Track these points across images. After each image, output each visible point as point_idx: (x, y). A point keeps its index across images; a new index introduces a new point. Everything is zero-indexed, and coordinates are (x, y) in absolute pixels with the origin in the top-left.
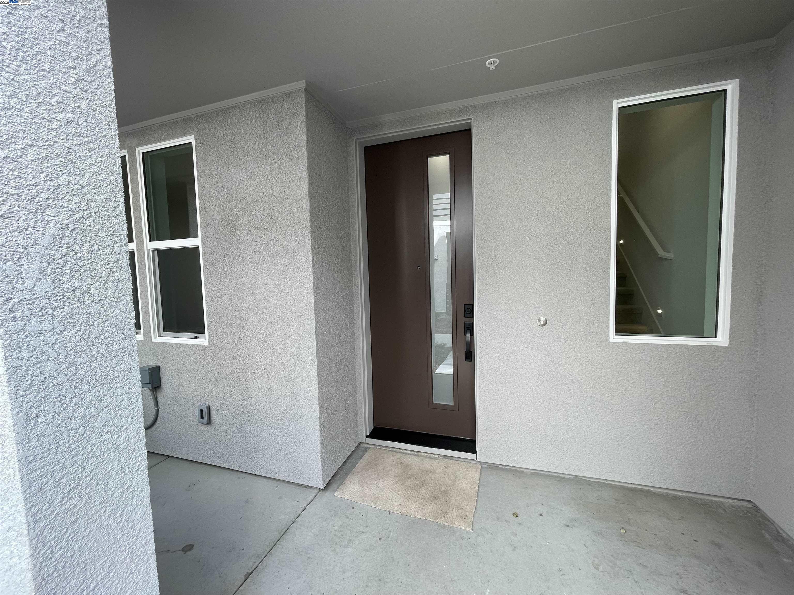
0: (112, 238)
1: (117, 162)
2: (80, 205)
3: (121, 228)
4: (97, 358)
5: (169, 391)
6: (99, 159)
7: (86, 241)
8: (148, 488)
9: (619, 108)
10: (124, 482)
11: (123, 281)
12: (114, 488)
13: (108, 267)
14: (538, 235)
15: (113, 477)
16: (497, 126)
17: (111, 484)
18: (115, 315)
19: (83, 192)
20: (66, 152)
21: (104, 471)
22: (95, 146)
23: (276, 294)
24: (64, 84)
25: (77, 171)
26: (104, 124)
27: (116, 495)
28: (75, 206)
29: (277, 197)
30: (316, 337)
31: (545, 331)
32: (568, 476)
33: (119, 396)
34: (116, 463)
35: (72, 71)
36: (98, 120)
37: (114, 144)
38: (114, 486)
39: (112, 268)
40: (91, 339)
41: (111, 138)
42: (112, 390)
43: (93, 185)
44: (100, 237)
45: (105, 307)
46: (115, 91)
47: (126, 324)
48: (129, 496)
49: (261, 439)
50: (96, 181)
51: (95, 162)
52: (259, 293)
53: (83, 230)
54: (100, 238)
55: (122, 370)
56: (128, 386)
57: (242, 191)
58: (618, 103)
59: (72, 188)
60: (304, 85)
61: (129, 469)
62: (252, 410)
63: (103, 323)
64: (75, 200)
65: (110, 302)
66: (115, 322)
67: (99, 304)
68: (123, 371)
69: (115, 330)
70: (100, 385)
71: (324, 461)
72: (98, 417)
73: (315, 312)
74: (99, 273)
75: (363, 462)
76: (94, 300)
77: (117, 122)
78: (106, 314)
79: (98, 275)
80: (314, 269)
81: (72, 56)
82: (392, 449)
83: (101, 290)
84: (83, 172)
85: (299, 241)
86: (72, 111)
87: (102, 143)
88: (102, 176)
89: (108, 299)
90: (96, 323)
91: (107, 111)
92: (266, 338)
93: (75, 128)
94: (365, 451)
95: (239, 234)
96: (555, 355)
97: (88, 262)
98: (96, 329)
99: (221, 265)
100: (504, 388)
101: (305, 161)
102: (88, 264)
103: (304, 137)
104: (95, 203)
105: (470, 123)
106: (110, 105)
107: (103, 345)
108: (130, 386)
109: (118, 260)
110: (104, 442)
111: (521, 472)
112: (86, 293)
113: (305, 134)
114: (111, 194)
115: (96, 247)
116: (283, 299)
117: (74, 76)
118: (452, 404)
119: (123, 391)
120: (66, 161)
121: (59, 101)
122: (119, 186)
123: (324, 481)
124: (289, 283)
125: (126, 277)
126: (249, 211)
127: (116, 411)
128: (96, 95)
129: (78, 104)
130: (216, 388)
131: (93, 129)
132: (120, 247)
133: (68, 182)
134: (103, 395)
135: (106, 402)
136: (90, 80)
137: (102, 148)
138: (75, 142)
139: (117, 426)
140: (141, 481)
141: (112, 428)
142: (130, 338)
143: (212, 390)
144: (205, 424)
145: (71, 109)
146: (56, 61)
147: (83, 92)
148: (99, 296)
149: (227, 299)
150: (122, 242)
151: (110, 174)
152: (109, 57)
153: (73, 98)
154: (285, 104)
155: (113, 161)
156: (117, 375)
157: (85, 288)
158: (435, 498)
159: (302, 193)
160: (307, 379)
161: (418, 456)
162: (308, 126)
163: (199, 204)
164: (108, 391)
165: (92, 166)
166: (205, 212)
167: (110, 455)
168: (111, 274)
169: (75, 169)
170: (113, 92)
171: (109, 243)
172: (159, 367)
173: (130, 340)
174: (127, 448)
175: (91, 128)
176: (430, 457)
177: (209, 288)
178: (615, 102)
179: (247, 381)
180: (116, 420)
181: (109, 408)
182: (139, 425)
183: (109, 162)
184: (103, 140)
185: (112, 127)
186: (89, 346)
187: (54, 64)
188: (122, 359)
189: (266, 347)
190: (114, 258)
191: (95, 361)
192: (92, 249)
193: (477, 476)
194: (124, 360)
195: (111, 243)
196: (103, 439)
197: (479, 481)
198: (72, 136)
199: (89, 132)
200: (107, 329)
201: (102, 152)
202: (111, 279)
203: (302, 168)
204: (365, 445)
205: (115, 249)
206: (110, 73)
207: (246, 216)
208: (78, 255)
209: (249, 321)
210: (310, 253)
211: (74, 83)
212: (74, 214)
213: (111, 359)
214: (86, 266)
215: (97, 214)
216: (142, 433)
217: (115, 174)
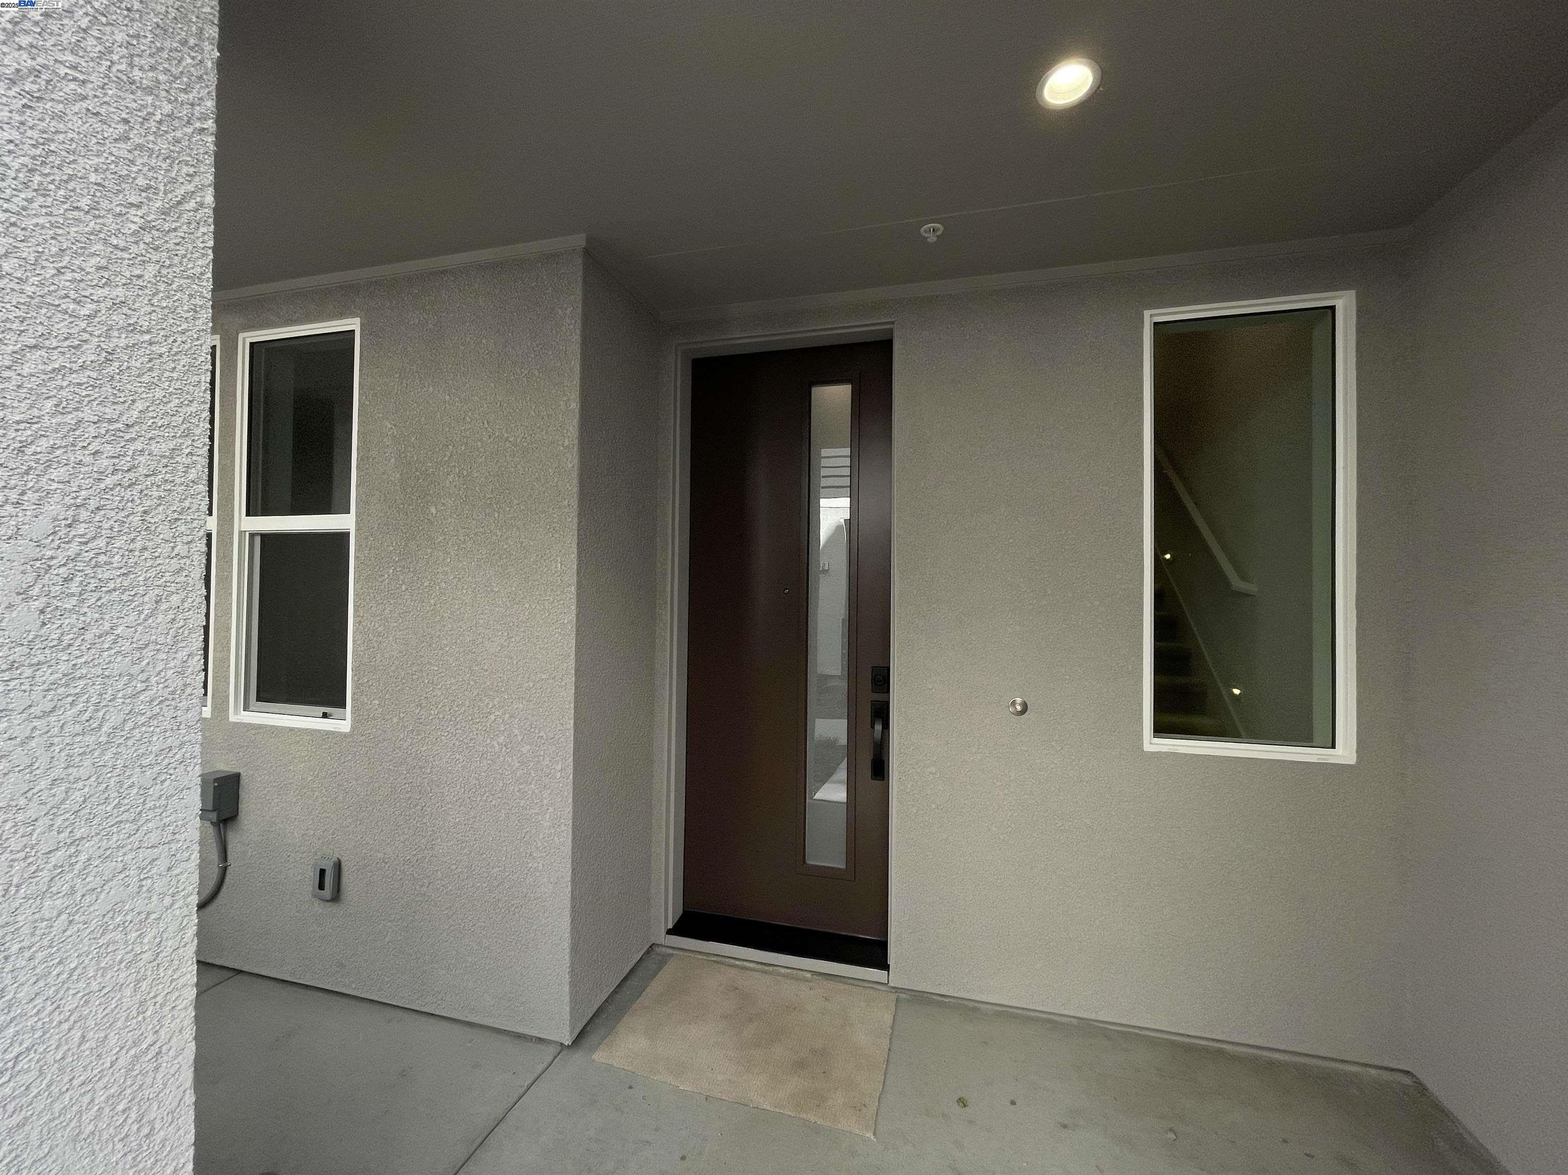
0: (174, 526)
1: (203, 380)
2: (117, 461)
3: (195, 507)
4: (114, 767)
5: (253, 828)
6: (167, 374)
7: (121, 531)
8: (192, 1046)
9: (1155, 323)
10: (142, 1034)
11: (188, 611)
12: (118, 1049)
13: (159, 583)
14: (1011, 540)
15: (119, 1024)
16: (940, 339)
17: (113, 1040)
18: (163, 680)
19: (127, 437)
20: (103, 359)
21: (102, 1010)
22: (164, 350)
23: (500, 633)
24: (115, 234)
25: (120, 397)
26: (186, 308)
27: (122, 1062)
28: (107, 464)
29: (515, 445)
30: (575, 724)
31: (1024, 724)
32: (1069, 1019)
33: (151, 848)
34: (128, 992)
35: (133, 211)
36: (174, 301)
37: (201, 346)
38: (118, 1044)
39: (168, 584)
40: (104, 729)
41: (195, 336)
42: (136, 836)
43: (149, 424)
44: (150, 523)
45: (144, 663)
46: (215, 249)
47: (183, 697)
48: (149, 1067)
49: (444, 935)
50: (155, 415)
51: (160, 380)
52: (464, 630)
53: (117, 510)
54: (149, 525)
55: (162, 793)
56: (172, 828)
57: (447, 430)
58: (1151, 316)
59: (106, 429)
60: (583, 243)
61: (155, 1005)
62: (431, 873)
63: (134, 696)
64: (109, 451)
65: (155, 652)
66: (160, 693)
67: (130, 658)
68: (165, 796)
69: (158, 711)
70: (112, 826)
71: (574, 984)
72: (101, 892)
73: (576, 674)
74: (139, 595)
75: (656, 986)
76: (123, 649)
77: (212, 306)
78: (143, 677)
79: (136, 599)
80: (579, 586)
81: (137, 185)
82: (719, 959)
83: (140, 628)
84: (131, 398)
85: (554, 532)
86: (124, 285)
87: (176, 344)
88: (169, 406)
89: (151, 647)
90: (120, 695)
91: (195, 286)
92: (471, 722)
93: (125, 315)
94: (664, 960)
95: (433, 510)
96: (1042, 773)
97: (119, 574)
98: (120, 707)
99: (391, 571)
100: (945, 836)
101: (577, 381)
102: (119, 576)
103: (576, 337)
104: (148, 457)
105: (891, 330)
106: (202, 274)
107: (130, 743)
108: (177, 826)
109: (182, 569)
110: (108, 946)
111: (975, 1009)
112: (107, 634)
113: (578, 332)
114: (182, 441)
115: (138, 545)
116: (512, 645)
117: (136, 219)
118: (842, 866)
119: (160, 838)
120: (100, 377)
121: (100, 264)
122: (202, 425)
123: (574, 1028)
124: (526, 613)
125: (194, 604)
126: (457, 469)
127: (141, 880)
128: (177, 255)
129: (138, 272)
130: (359, 822)
131: (162, 319)
132: (189, 543)
133: (99, 417)
134: (118, 847)
135: (122, 861)
136: (167, 229)
137: (177, 353)
138: (122, 342)
139: (139, 913)
140: (177, 1034)
141: (129, 918)
142: (189, 727)
143: (348, 826)
144: (327, 901)
145: (124, 281)
146: (104, 193)
147: (150, 250)
148: (135, 640)
149: (398, 640)
150: (195, 533)
151: (186, 402)
152: (209, 188)
153: (129, 259)
154: (545, 273)
155: (196, 378)
156: (153, 803)
157: (107, 626)
158: (800, 1065)
159: (566, 441)
160: (551, 810)
161: (770, 973)
162: (586, 317)
163: (358, 449)
164: (129, 837)
165: (150, 386)
166: (367, 466)
167: (118, 975)
168: (164, 597)
169: (115, 392)
170: (210, 252)
171: (168, 535)
172: (238, 776)
173: (187, 731)
174: (155, 960)
175: (159, 316)
176: (795, 975)
177: (362, 617)
178: (1147, 313)
179: (426, 811)
180: (138, 900)
181: (127, 874)
182: (185, 911)
183: (186, 380)
184: (179, 339)
185: (199, 316)
186: (100, 743)
187: (101, 197)
188: (165, 770)
189: (471, 740)
190: (175, 564)
191: (109, 775)
192: (131, 547)
193: (888, 1018)
194: (171, 771)
195: (172, 534)
196: (105, 941)
197: (892, 1028)
198: (119, 330)
199: (154, 323)
200: (141, 708)
201: (174, 361)
202: (164, 606)
203: (569, 395)
204: (664, 950)
205: (178, 548)
206: (208, 217)
207: (451, 478)
208: (102, 558)
209: (440, 686)
210: (574, 556)
211: (134, 234)
212: (103, 478)
213: (144, 769)
214: (113, 581)
215: (149, 479)
216: (192, 927)
217: (195, 404)
